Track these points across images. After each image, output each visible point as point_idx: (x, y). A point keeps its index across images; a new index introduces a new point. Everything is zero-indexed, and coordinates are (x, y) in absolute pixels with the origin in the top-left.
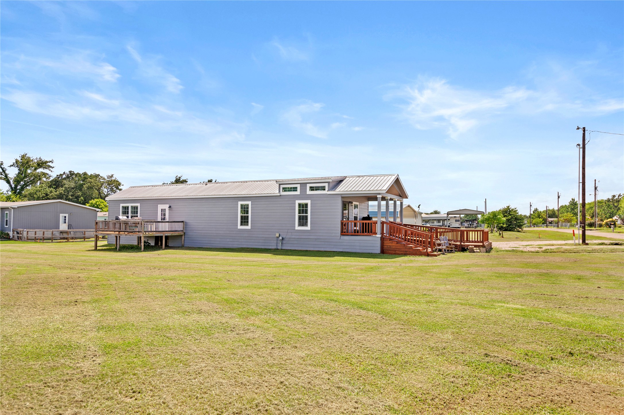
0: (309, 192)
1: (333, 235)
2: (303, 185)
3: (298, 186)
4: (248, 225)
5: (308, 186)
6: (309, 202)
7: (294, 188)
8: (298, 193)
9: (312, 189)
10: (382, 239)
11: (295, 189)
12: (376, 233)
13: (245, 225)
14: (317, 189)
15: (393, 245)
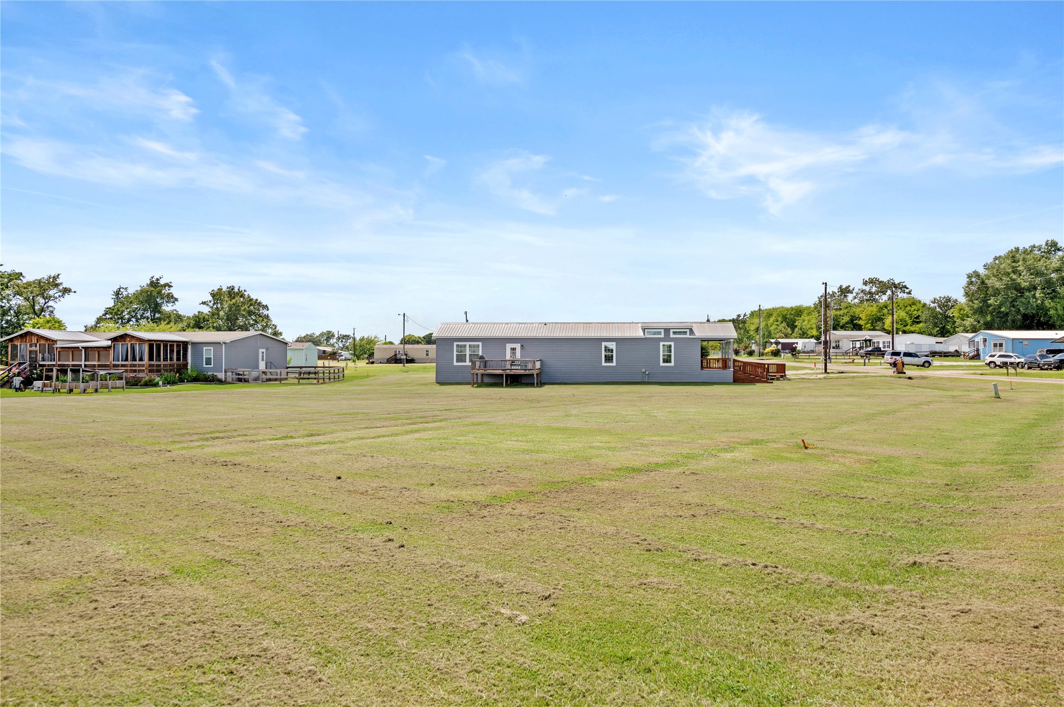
0: (672, 336)
1: (695, 369)
2: (667, 331)
3: (663, 331)
4: (612, 362)
5: (671, 331)
6: (672, 344)
7: (658, 332)
8: (662, 336)
9: (674, 333)
10: (734, 372)
11: (660, 333)
12: (730, 368)
13: (609, 362)
14: (680, 333)
15: (742, 376)
